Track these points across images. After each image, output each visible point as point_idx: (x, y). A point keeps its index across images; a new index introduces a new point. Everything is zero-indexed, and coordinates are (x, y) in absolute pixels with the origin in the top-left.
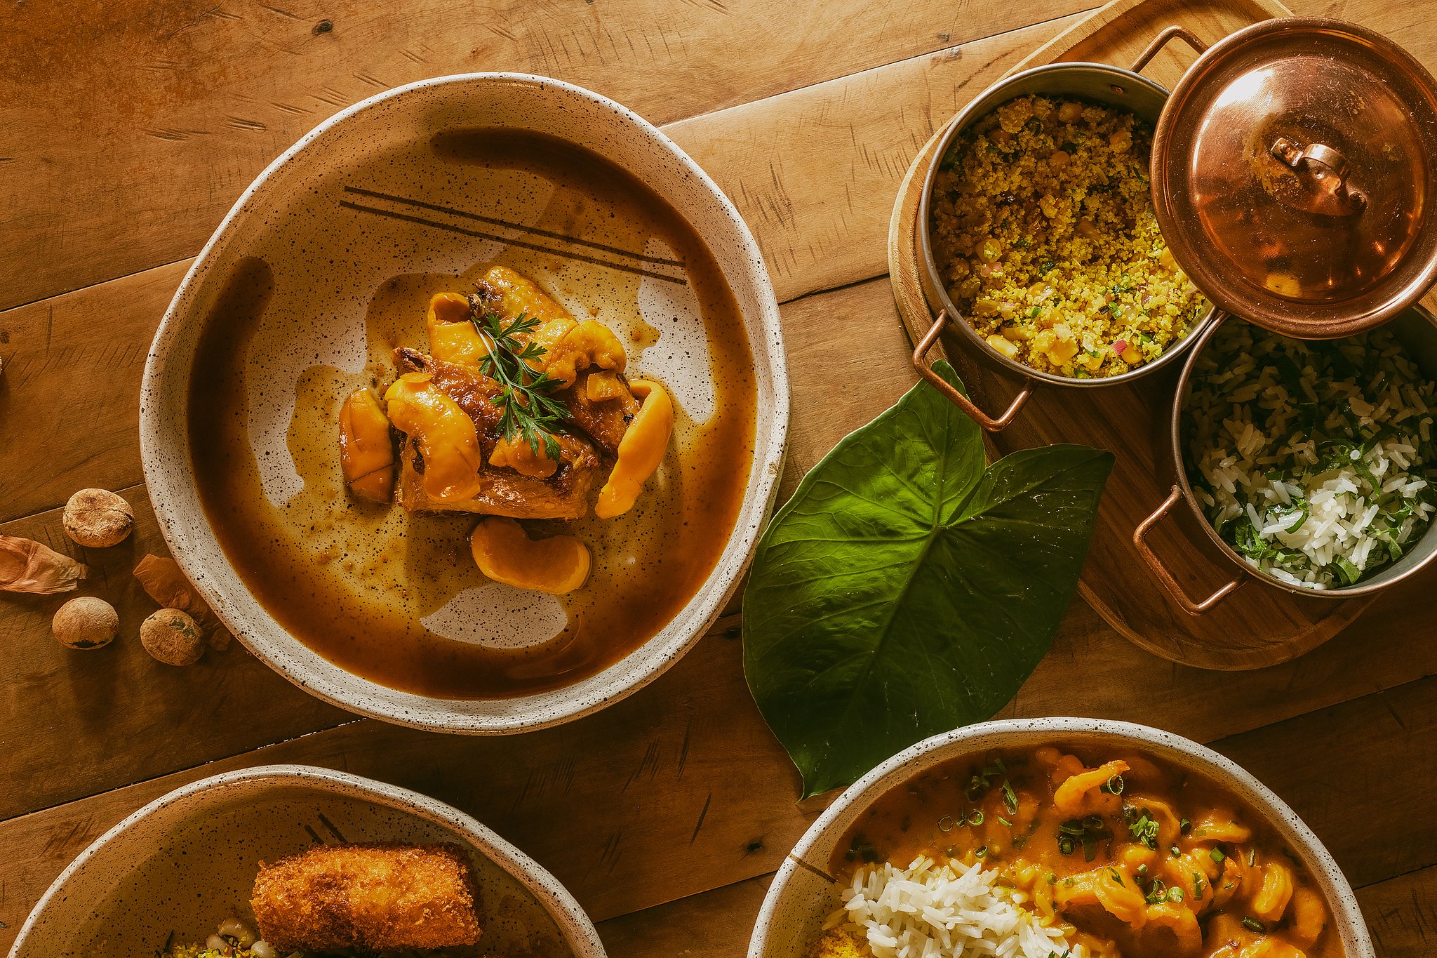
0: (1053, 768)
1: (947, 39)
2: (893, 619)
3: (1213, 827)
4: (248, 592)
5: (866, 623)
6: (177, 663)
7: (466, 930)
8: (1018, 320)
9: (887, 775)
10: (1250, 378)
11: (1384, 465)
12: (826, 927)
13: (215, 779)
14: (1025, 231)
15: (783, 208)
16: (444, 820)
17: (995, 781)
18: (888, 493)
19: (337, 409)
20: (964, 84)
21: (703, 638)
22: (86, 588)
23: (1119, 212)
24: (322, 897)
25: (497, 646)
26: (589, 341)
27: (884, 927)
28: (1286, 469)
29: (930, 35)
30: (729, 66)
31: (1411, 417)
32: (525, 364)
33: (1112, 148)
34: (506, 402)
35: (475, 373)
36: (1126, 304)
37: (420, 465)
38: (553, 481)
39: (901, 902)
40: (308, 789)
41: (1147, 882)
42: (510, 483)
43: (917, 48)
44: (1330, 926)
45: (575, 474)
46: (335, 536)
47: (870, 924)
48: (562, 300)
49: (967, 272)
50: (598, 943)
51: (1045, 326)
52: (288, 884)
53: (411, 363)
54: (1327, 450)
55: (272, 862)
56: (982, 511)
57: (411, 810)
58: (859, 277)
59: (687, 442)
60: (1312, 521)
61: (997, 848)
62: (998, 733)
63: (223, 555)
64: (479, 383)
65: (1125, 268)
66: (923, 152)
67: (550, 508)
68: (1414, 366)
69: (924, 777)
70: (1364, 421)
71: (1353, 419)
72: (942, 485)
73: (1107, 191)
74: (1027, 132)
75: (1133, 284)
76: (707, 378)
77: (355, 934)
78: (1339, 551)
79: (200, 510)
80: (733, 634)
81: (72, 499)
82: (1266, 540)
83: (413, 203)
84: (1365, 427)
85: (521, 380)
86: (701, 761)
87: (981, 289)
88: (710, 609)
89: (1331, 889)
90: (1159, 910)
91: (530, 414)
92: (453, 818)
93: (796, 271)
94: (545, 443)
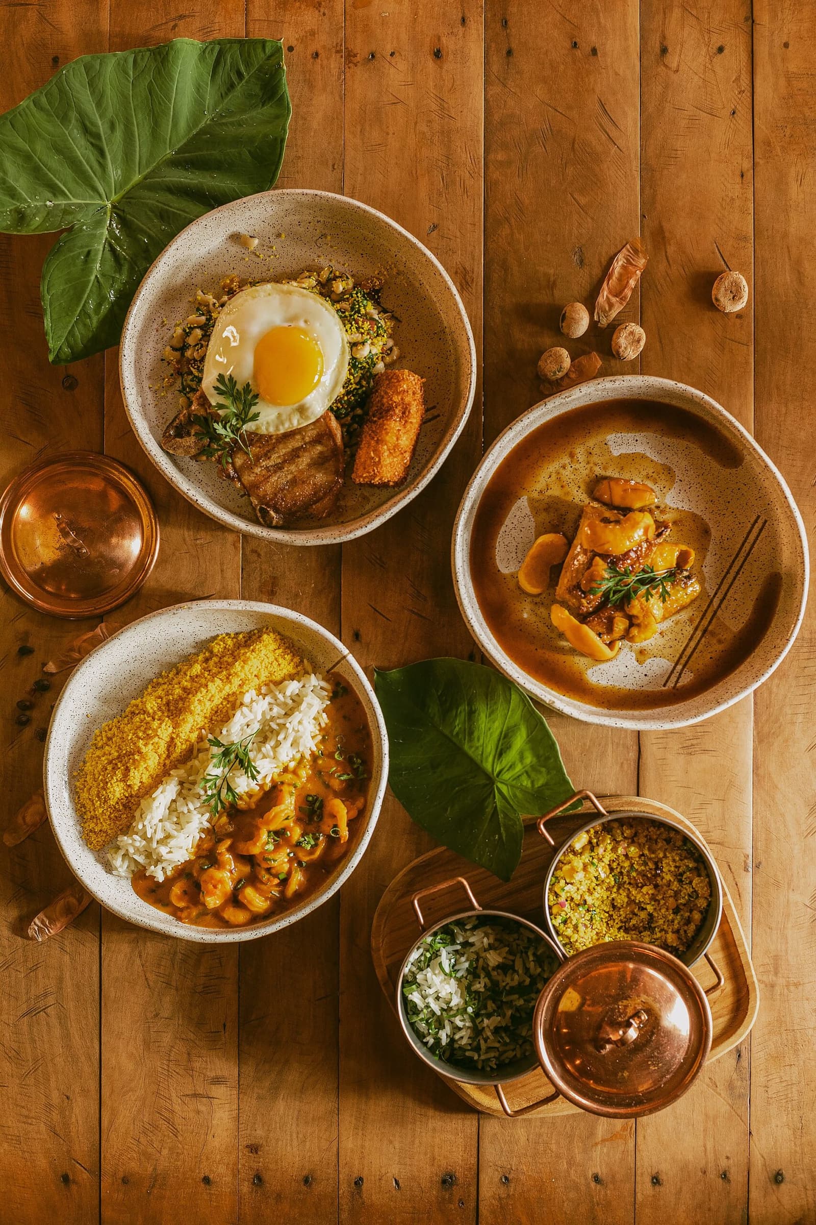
0: (353, 804)
1: (757, 867)
2: (455, 744)
3: (298, 878)
4: (567, 410)
5: (457, 729)
6: (540, 363)
7: (361, 476)
8: (593, 854)
9: (375, 715)
10: (527, 970)
11: (460, 1024)
12: (305, 661)
13: (474, 369)
14: (639, 873)
15: (690, 751)
16: (420, 481)
17: (355, 771)
18: (522, 758)
19: (650, 484)
20: (730, 869)
21: (474, 641)
22: (593, 325)
23: (635, 928)
24: (399, 408)
25: (501, 532)
26: (646, 626)
27: (297, 691)
28: (473, 972)
29: (762, 858)
30: (776, 744)
31: (480, 1049)
32: (643, 589)
33: (670, 933)
34: (626, 574)
35: (645, 563)
36: (585, 915)
37: (606, 521)
38: (578, 587)
39: (308, 704)
40: (456, 416)
41: (280, 834)
42: (583, 564)
43: (757, 849)
44: (227, 925)
45: (579, 599)
46: (583, 464)
47: (301, 684)
48: (673, 618)
49: (625, 835)
50: (335, 542)
51: (585, 868)
52: (410, 392)
53: (660, 531)
54: (477, 997)
55: (425, 386)
56: (498, 806)
57: (430, 466)
58: (641, 780)
59: (579, 662)
60: (442, 976)
61: (320, 762)
62: (380, 779)
63: (590, 403)
64: (640, 563)
65: (604, 920)
66: (698, 833)
67: (565, 581)
68: (507, 1061)
69: (368, 735)
70: (486, 1021)
71: (489, 1016)
72: (518, 788)
73: (648, 924)
74: (691, 890)
75: (594, 921)
76: (610, 683)
77: (375, 419)
78: (422, 987)
79: (617, 397)
80: (471, 657)
81: (642, 331)
82: (439, 950)
83: (748, 554)
84: (483, 1021)
85: (636, 585)
86: (410, 621)
87: (615, 840)
88: (488, 649)
89: (246, 930)
90: (264, 837)
91: (617, 584)
92: (420, 485)
93: (655, 747)
94: (598, 588)
